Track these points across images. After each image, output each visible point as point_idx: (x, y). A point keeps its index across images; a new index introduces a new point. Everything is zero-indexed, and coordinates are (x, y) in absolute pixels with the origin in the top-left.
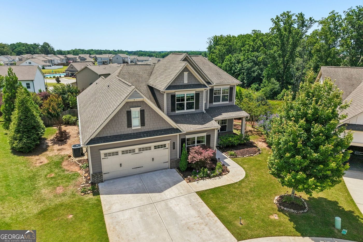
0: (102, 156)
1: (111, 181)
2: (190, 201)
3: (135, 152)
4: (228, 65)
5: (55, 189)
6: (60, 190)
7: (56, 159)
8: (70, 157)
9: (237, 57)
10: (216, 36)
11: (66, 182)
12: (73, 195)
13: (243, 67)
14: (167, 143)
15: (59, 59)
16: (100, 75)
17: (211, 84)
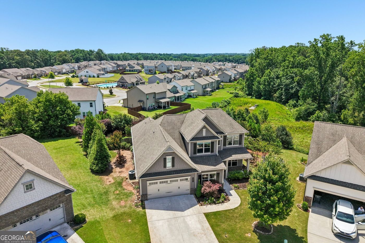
0: (148, 184)
1: (152, 200)
2: (199, 219)
3: (167, 182)
4: (267, 80)
5: (120, 202)
6: (123, 203)
7: (119, 180)
8: (127, 179)
9: (276, 72)
10: (257, 48)
11: (126, 198)
12: (131, 207)
13: (281, 83)
14: (189, 178)
15: (111, 66)
16: (147, 94)
17: (224, 134)
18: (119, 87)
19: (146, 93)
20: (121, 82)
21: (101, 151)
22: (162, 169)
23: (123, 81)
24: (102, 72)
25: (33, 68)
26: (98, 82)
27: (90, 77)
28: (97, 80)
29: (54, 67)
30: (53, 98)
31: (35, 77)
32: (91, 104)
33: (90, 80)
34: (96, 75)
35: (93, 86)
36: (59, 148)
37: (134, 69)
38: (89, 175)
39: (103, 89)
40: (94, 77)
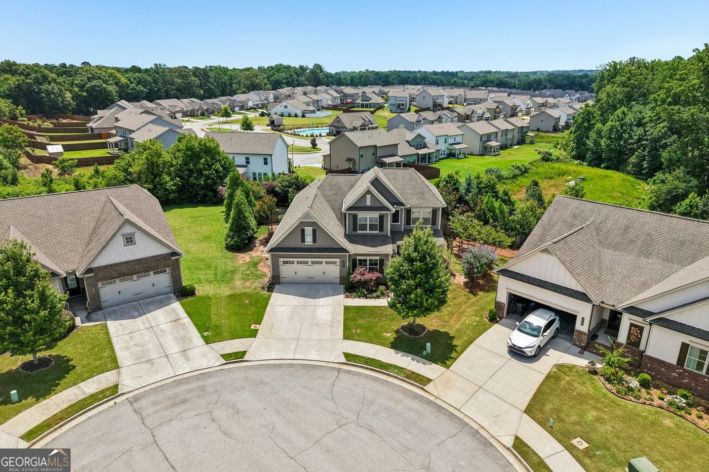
0: (281, 263)
1: (286, 285)
2: (334, 311)
3: (308, 264)
4: (616, 128)
5: (245, 282)
6: (248, 284)
7: (256, 260)
8: (267, 259)
9: (638, 113)
11: (255, 279)
12: (255, 289)
14: (337, 260)
15: (330, 97)
16: (360, 148)
17: (404, 205)
18: (331, 136)
19: (359, 145)
20: (335, 127)
21: (238, 219)
22: (299, 244)
23: (338, 125)
24: (312, 108)
25: (202, 98)
26: (300, 126)
27: (290, 116)
28: (300, 121)
29: (235, 97)
30: (197, 145)
31: (203, 114)
32: (265, 159)
33: (286, 121)
34: (299, 114)
35: (289, 132)
36: (198, 217)
37: (370, 102)
38: (221, 251)
39: (304, 139)
40: (296, 116)
